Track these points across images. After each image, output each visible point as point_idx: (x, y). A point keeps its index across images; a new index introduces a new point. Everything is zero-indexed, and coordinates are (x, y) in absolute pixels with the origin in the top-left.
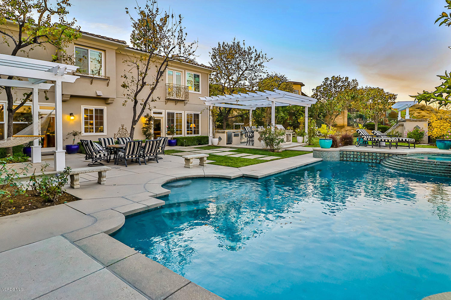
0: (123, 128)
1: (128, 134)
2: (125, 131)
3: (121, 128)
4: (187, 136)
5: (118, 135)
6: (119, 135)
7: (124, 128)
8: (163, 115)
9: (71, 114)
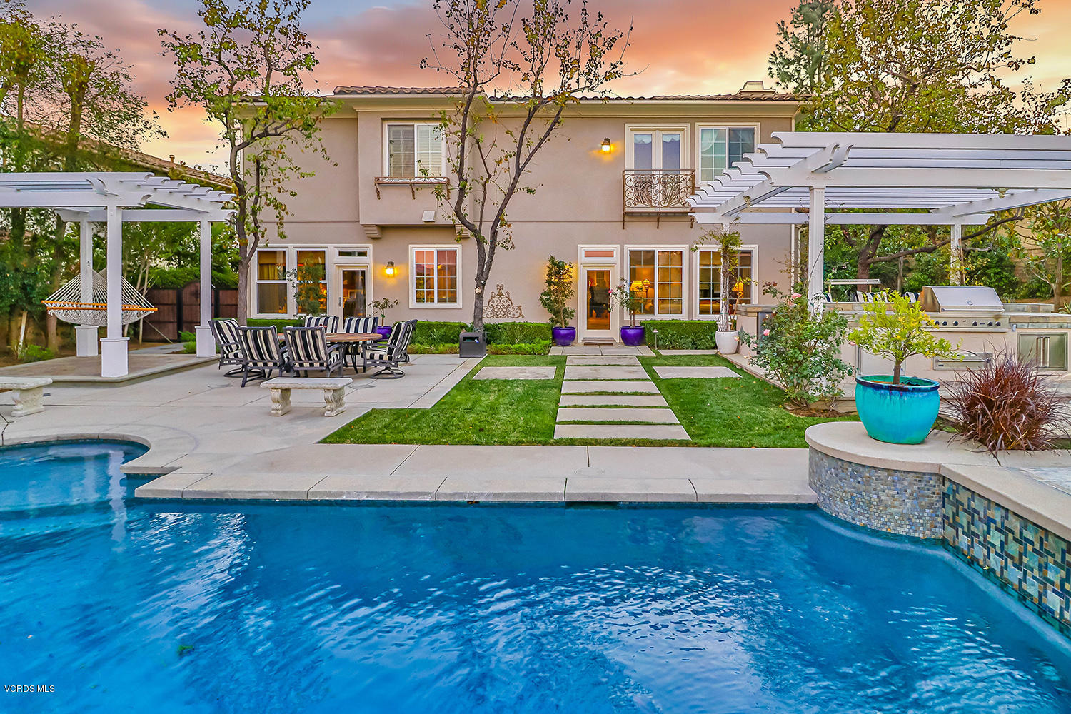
0: (500, 294)
1: (513, 308)
2: (505, 300)
3: (497, 292)
4: (698, 317)
5: (488, 308)
6: (490, 309)
7: (504, 293)
8: (615, 260)
9: (391, 264)
